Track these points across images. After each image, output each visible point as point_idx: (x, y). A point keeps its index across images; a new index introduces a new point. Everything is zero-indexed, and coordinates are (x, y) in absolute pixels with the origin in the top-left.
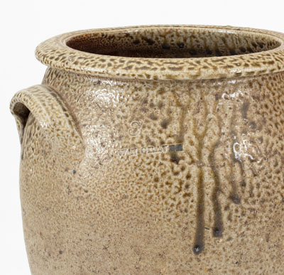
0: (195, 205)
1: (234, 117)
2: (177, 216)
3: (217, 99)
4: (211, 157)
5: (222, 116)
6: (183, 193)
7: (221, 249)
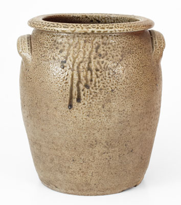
0: (69, 87)
1: (92, 51)
2: (62, 92)
3: (85, 42)
4: (78, 67)
5: (86, 51)
6: (65, 82)
7: (80, 108)
